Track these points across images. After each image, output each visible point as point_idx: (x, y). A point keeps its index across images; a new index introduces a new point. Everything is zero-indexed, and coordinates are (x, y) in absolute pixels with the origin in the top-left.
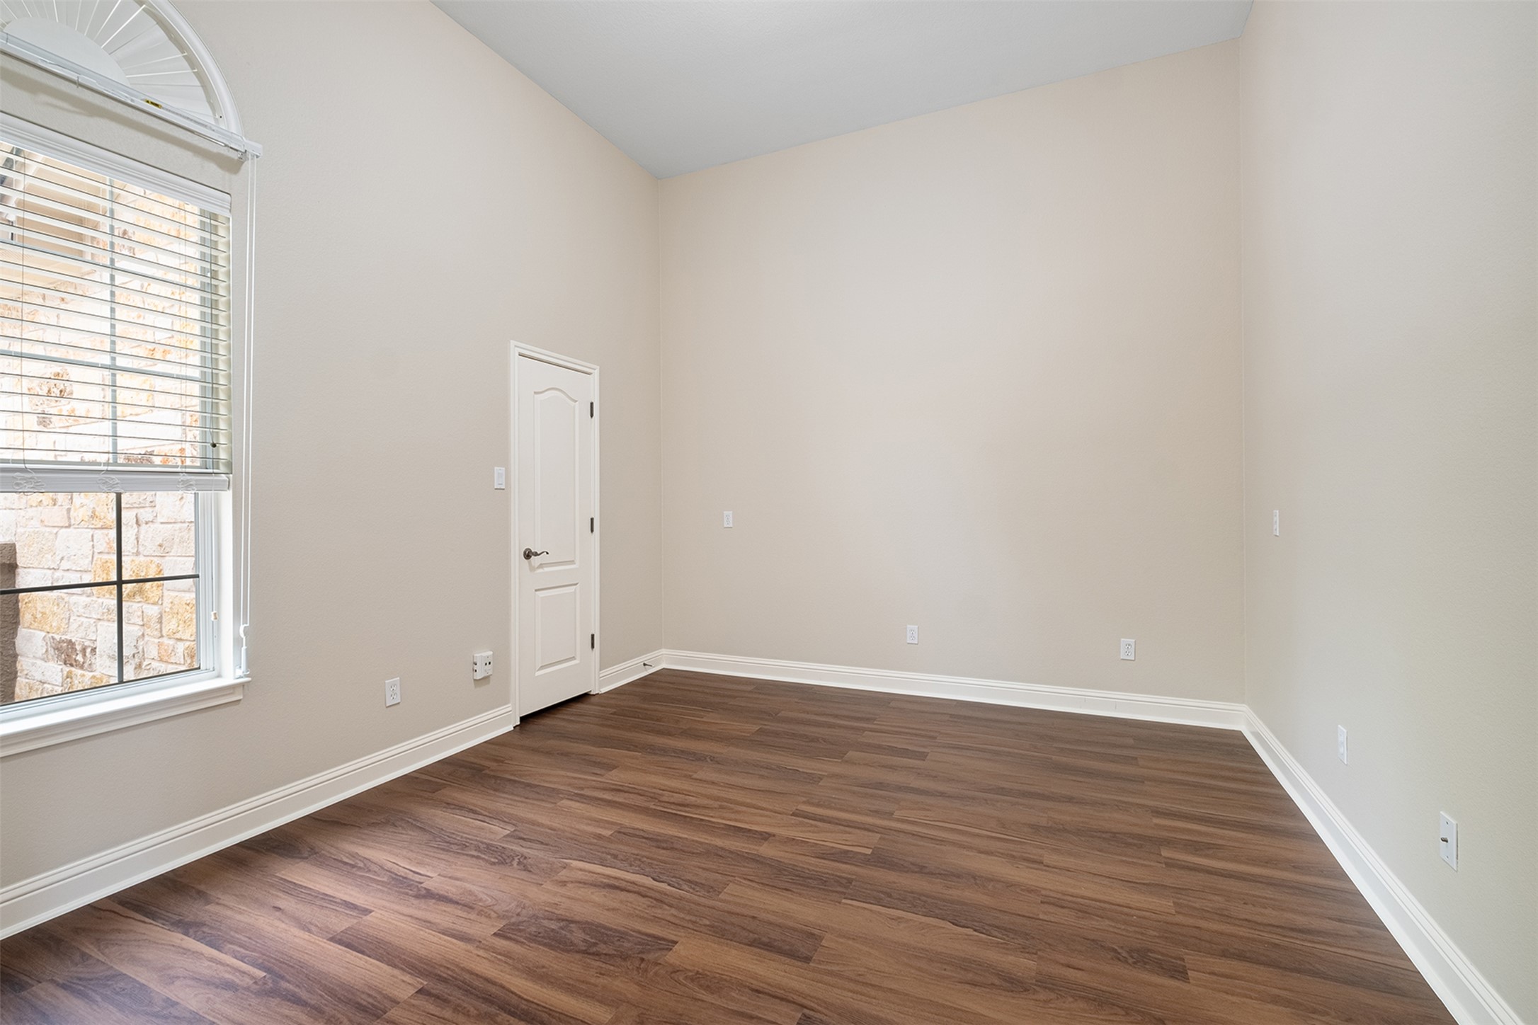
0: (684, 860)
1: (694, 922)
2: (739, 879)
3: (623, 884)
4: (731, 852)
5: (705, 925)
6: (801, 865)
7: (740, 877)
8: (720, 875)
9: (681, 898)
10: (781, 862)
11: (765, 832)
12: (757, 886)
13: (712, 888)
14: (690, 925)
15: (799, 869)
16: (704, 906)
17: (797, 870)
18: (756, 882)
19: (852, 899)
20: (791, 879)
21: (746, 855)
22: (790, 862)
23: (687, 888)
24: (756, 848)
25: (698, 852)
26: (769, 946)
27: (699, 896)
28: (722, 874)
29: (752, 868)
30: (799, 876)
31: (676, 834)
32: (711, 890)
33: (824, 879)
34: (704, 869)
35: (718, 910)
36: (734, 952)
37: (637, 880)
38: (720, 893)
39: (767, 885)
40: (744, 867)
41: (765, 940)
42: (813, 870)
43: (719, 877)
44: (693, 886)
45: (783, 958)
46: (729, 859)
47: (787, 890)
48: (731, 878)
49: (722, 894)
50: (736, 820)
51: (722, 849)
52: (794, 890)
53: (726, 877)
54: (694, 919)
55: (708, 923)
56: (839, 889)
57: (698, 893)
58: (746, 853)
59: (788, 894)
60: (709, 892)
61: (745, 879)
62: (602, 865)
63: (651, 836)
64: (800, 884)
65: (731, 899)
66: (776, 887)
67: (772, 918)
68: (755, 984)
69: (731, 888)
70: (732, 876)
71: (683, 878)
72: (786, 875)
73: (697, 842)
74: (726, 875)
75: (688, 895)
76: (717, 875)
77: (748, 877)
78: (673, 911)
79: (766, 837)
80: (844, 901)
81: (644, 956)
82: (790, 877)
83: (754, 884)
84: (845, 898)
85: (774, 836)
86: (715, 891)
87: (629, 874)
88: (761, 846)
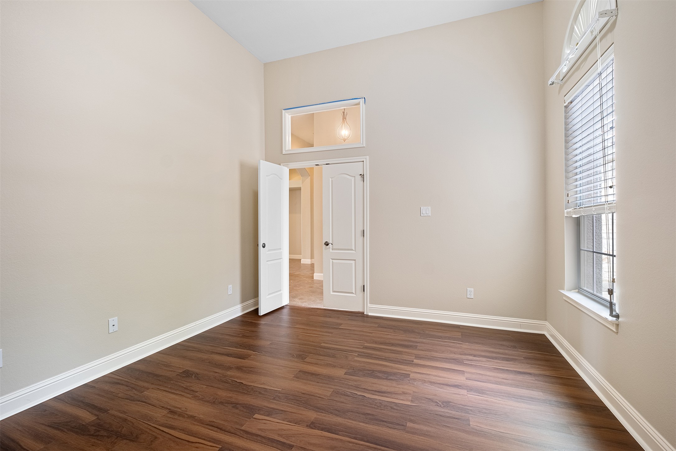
0: (355, 407)
1: (340, 380)
2: (325, 398)
3: (377, 393)
4: (332, 413)
5: (336, 379)
6: (295, 406)
7: (325, 399)
8: (335, 400)
9: (349, 388)
10: (305, 408)
11: (312, 429)
12: (317, 395)
13: (337, 393)
14: (342, 379)
15: (296, 404)
16: (338, 386)
17: (297, 403)
18: (318, 397)
19: (277, 390)
20: (301, 399)
21: (323, 411)
22: (300, 408)
23: (348, 393)
24: (318, 416)
25: (349, 413)
26: (312, 374)
27: (342, 390)
28: (334, 400)
29: (320, 404)
30: (297, 400)
31: (367, 425)
32: (337, 392)
33: (285, 399)
34: (343, 402)
35: (332, 385)
36: (324, 372)
37: (372, 396)
38: (333, 391)
39: (312, 396)
40: (324, 404)
41: (314, 376)
42: (289, 404)
43: (335, 399)
44: (346, 394)
45: (308, 371)
46: (332, 409)
47: (304, 394)
48: (329, 398)
49: (332, 391)
50: (332, 439)
51: (337, 415)
52: (301, 394)
53: (331, 399)
54: (341, 382)
55: (335, 380)
56: (280, 395)
57: (342, 391)
58: (323, 413)
59: (303, 392)
60: (338, 392)
61: (323, 398)
62: (395, 403)
63: (382, 423)
64: (298, 396)
65: (328, 389)
66: (308, 395)
67: (311, 383)
68: (317, 365)
69: (329, 394)
70: (329, 399)
71: (352, 398)
72: (303, 400)
73: (352, 420)
74: (332, 400)
75: (346, 390)
76: (336, 400)
77: (321, 399)
78: (350, 384)
79: (313, 425)
80: (280, 390)
81: (353, 371)
82: (301, 400)
83: (318, 396)
84: (280, 391)
85: (307, 426)
86: (335, 392)
87: (379, 399)
88: (315, 418)
